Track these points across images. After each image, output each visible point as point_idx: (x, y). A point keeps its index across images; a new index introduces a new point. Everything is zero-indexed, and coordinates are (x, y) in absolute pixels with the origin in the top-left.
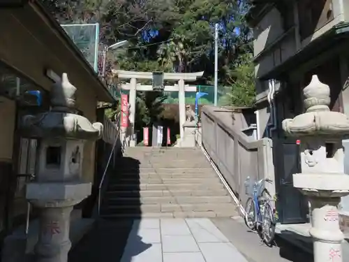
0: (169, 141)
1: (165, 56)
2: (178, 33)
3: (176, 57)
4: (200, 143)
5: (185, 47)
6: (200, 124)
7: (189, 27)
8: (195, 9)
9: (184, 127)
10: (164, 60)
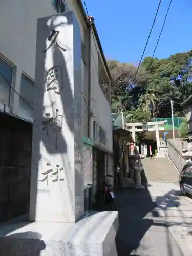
0: (151, 153)
1: (144, 102)
2: (151, 88)
3: (151, 102)
4: (168, 155)
5: (156, 95)
6: (167, 146)
7: (157, 83)
8: (160, 71)
9: (160, 148)
10: (144, 104)
